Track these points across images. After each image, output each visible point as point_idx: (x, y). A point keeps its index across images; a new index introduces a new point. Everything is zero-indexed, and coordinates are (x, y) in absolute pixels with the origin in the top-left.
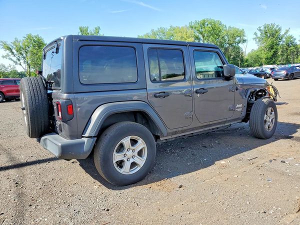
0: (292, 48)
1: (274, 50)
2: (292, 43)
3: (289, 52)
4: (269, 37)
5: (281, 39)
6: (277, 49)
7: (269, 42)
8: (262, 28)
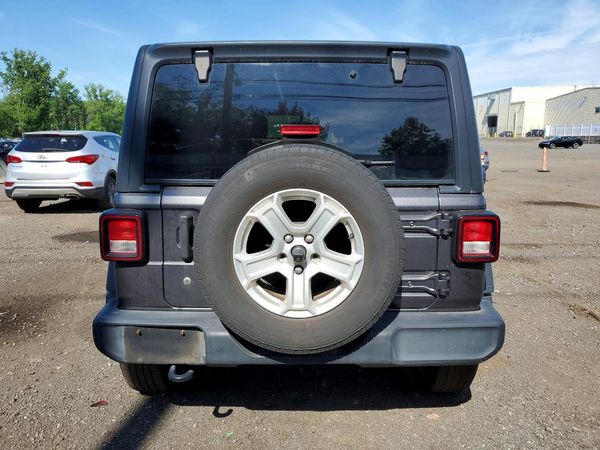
0: (75, 107)
1: (42, 106)
2: (73, 97)
3: (69, 113)
4: (28, 77)
5: (52, 86)
6: (47, 105)
7: (29, 87)
8: (10, 56)
